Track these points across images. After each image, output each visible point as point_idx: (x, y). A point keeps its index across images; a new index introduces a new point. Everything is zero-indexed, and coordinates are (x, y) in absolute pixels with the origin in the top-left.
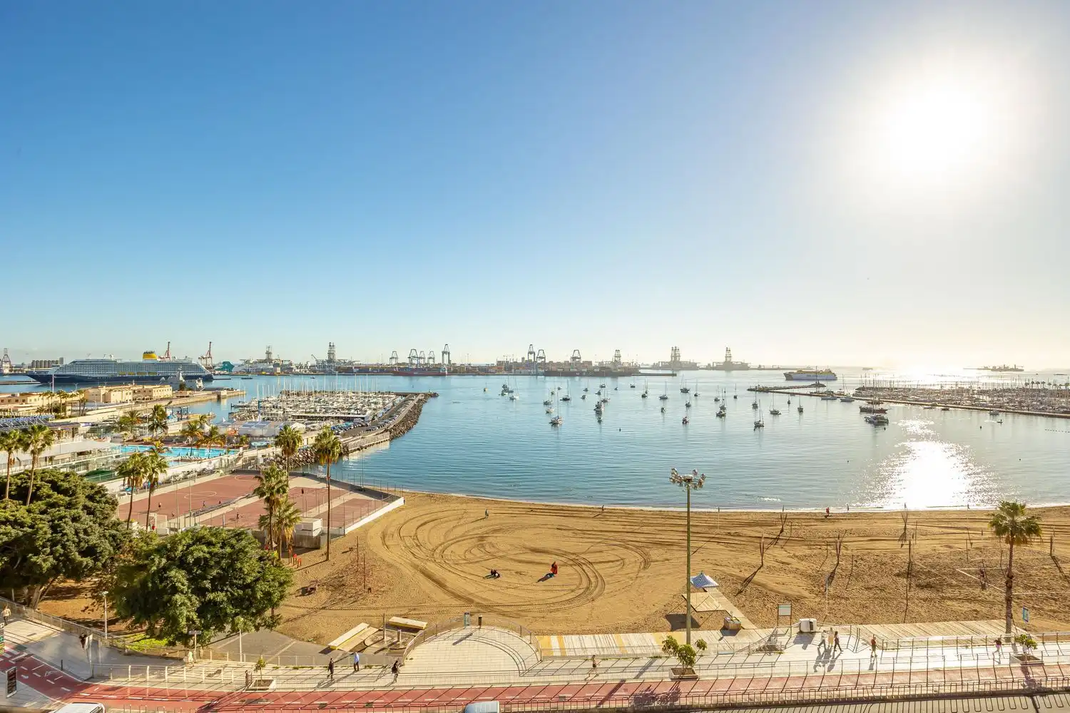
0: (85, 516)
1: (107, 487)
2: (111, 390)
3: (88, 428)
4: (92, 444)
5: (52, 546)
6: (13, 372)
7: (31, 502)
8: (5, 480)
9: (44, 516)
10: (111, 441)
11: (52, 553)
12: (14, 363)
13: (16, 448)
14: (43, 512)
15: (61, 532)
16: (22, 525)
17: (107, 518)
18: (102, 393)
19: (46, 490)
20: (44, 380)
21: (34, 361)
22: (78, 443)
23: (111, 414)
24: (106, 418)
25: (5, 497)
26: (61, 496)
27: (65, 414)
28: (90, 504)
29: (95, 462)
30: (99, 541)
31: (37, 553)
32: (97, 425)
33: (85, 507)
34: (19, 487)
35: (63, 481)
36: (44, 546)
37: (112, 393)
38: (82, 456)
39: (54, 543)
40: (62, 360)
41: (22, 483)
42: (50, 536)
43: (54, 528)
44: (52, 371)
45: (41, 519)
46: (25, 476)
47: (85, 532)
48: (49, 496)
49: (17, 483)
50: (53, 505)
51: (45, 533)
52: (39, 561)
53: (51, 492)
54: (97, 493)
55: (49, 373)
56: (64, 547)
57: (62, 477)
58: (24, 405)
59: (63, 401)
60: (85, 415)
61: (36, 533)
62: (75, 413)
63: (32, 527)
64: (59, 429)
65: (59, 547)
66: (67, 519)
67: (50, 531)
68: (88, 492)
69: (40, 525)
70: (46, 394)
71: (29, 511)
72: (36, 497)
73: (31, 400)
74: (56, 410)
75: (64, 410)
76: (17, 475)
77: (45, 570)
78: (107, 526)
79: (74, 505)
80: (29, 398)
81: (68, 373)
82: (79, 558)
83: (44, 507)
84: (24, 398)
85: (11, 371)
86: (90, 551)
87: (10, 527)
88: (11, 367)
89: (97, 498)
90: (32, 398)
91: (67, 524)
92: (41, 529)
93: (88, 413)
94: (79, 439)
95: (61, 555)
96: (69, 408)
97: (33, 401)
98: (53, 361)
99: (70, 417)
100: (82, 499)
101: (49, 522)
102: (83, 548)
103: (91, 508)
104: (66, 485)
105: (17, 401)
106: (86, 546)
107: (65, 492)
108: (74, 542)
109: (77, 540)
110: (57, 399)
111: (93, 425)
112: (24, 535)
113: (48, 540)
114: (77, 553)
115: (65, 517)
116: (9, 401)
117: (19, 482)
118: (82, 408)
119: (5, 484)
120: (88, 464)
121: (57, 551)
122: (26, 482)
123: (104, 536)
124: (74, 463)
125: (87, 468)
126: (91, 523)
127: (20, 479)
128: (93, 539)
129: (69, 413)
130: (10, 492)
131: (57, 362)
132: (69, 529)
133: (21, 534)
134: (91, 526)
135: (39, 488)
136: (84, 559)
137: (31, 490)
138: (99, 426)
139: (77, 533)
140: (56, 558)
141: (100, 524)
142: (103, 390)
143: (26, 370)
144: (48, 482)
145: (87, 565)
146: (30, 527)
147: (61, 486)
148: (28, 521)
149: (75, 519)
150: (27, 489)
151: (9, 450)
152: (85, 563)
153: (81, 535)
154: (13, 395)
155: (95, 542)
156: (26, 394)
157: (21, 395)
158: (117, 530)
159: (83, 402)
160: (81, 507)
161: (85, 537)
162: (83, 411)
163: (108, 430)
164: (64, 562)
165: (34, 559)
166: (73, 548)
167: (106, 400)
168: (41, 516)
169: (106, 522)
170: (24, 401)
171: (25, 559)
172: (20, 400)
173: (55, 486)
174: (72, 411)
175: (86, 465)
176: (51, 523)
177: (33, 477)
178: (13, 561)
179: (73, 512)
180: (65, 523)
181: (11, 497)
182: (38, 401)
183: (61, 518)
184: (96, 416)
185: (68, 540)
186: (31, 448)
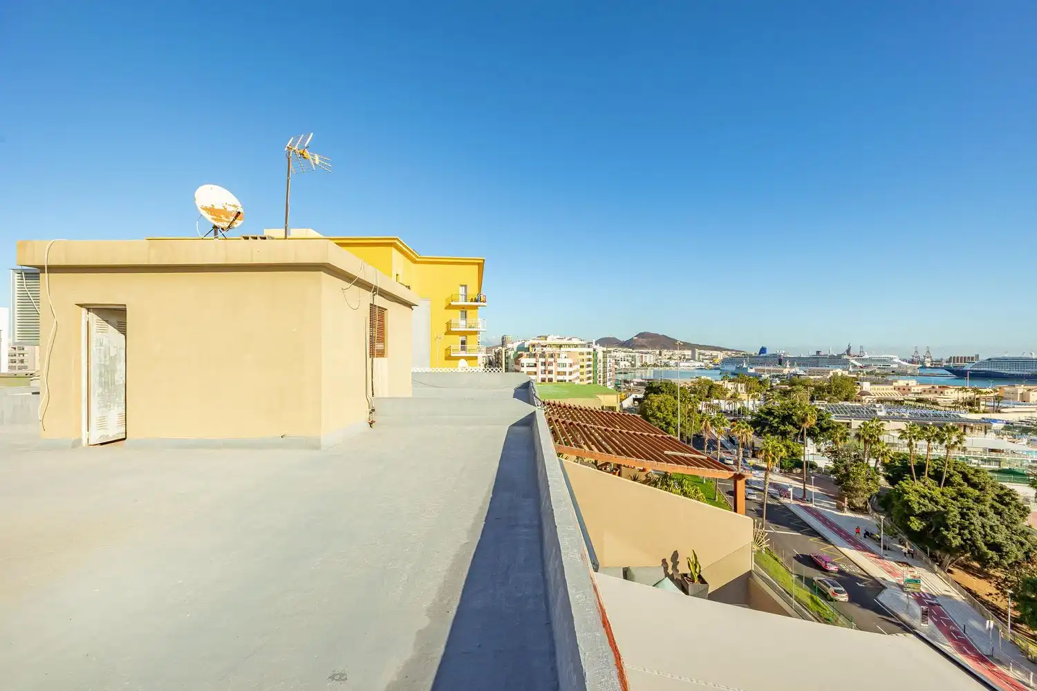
0: (991, 514)
1: (1018, 492)
2: (1030, 390)
3: (1001, 426)
4: (1004, 443)
5: (960, 529)
6: (933, 366)
7: (945, 486)
8: (925, 462)
9: (955, 502)
10: (1028, 443)
11: (959, 534)
12: (934, 358)
13: (934, 440)
14: (954, 499)
15: (968, 520)
16: (937, 503)
17: (1015, 523)
18: (1020, 391)
19: (958, 478)
20: (960, 374)
21: (951, 357)
22: (990, 440)
23: (1029, 415)
24: (1023, 418)
25: (924, 475)
26: (971, 489)
27: (979, 408)
28: (998, 505)
29: (1008, 462)
30: (1005, 542)
31: (947, 529)
32: (1012, 424)
33: (992, 506)
34: (935, 471)
35: (973, 475)
36: (953, 526)
37: (1031, 393)
38: (994, 453)
39: (963, 528)
40: (977, 356)
41: (938, 468)
42: (959, 520)
43: (963, 515)
44: (968, 367)
45: (952, 504)
46: (940, 463)
47: (992, 528)
48: (960, 484)
49: (933, 467)
50: (963, 495)
51: (955, 516)
52: (950, 536)
53: (962, 482)
54: (1006, 494)
55: (965, 369)
56: (971, 533)
57: (973, 472)
58: (942, 396)
59: (977, 396)
60: (999, 412)
61: (947, 513)
62: (988, 408)
63: (944, 507)
64: (972, 425)
65: (966, 532)
66: (974, 512)
67: (959, 517)
68: (998, 491)
69: (952, 509)
70: (961, 390)
71: (942, 494)
72: (948, 483)
73: (947, 393)
74: (971, 404)
75: (978, 405)
76: (935, 460)
77: (954, 546)
78: (1015, 531)
79: (981, 501)
80: (946, 391)
81: (982, 369)
82: (985, 549)
83: (955, 495)
84: (941, 390)
85: (932, 365)
86: (996, 547)
87: (927, 501)
88: (932, 361)
89: (1007, 499)
90: (949, 391)
91: (974, 516)
92: (952, 511)
93: (1002, 410)
94: (991, 436)
95: (968, 539)
96: (982, 403)
97: (950, 394)
98: (969, 358)
99: (984, 412)
100: (990, 497)
101: (959, 508)
102: (989, 541)
103: (998, 509)
104: (976, 479)
105: (936, 392)
106: (992, 541)
107: (974, 486)
108: (980, 533)
109: (983, 533)
110: (970, 394)
111: (1007, 423)
112: (938, 511)
113: (958, 523)
114: (983, 544)
115: (973, 509)
116: (930, 391)
117: (936, 466)
118: (996, 404)
119: (925, 465)
120: (1000, 462)
121: (964, 534)
122: (941, 468)
123: (1011, 539)
124: (985, 457)
125: (999, 465)
126: (998, 523)
127: (937, 464)
128: (1000, 538)
129: (982, 408)
130: (928, 472)
131: (972, 359)
132: (977, 521)
133: (935, 509)
134: (998, 526)
135: (951, 476)
136: (989, 551)
137: (945, 476)
138: (1015, 425)
139: (983, 526)
140: (962, 539)
141: (1007, 527)
142: (1021, 389)
143: (945, 364)
144: (958, 472)
145: (991, 558)
146: (943, 507)
147: (972, 479)
148: (942, 501)
149: (981, 514)
150: (942, 473)
151: (929, 441)
152: (990, 556)
153: (988, 530)
154: (933, 387)
155: (1001, 541)
156: (943, 387)
157: (940, 387)
158: (1026, 539)
159: (998, 399)
160: (988, 505)
161: (991, 532)
162: (997, 407)
163: (1025, 431)
164: (970, 546)
165: (945, 533)
166: (979, 537)
167: (1024, 399)
168: (953, 502)
169: (1015, 527)
170: (942, 392)
171: (937, 530)
172: (939, 392)
173: (965, 478)
174: (986, 406)
175: (998, 461)
176: (960, 509)
177: (947, 465)
178: (929, 526)
179: (981, 507)
180: (972, 514)
181: (929, 476)
182: (954, 394)
183: (969, 509)
184: (1013, 415)
185: (975, 530)
186: (946, 443)
